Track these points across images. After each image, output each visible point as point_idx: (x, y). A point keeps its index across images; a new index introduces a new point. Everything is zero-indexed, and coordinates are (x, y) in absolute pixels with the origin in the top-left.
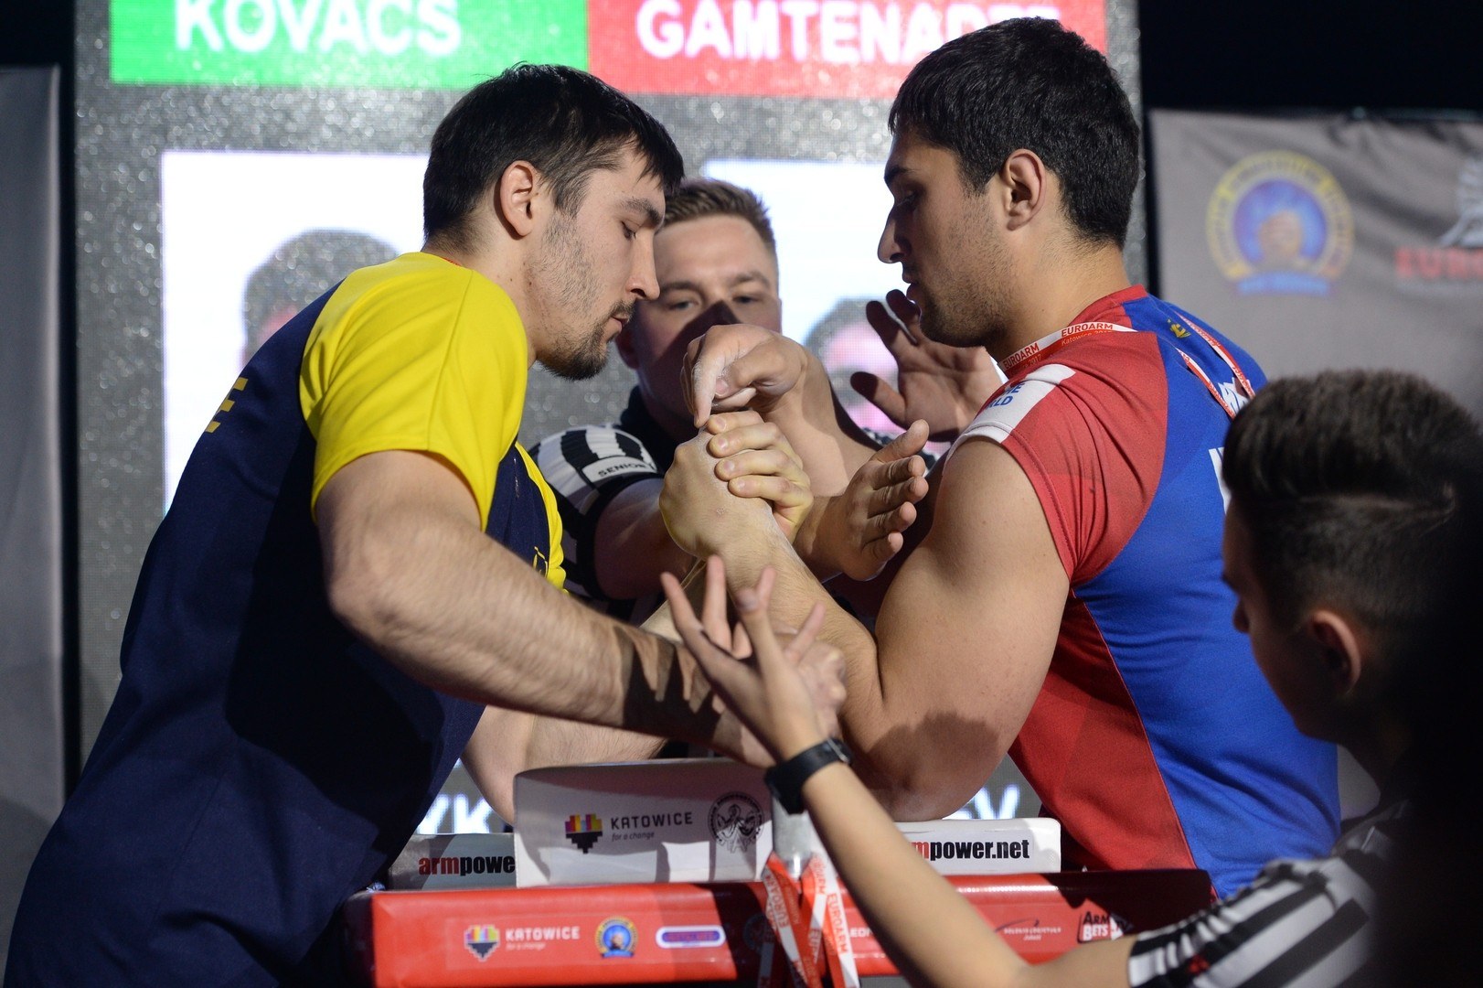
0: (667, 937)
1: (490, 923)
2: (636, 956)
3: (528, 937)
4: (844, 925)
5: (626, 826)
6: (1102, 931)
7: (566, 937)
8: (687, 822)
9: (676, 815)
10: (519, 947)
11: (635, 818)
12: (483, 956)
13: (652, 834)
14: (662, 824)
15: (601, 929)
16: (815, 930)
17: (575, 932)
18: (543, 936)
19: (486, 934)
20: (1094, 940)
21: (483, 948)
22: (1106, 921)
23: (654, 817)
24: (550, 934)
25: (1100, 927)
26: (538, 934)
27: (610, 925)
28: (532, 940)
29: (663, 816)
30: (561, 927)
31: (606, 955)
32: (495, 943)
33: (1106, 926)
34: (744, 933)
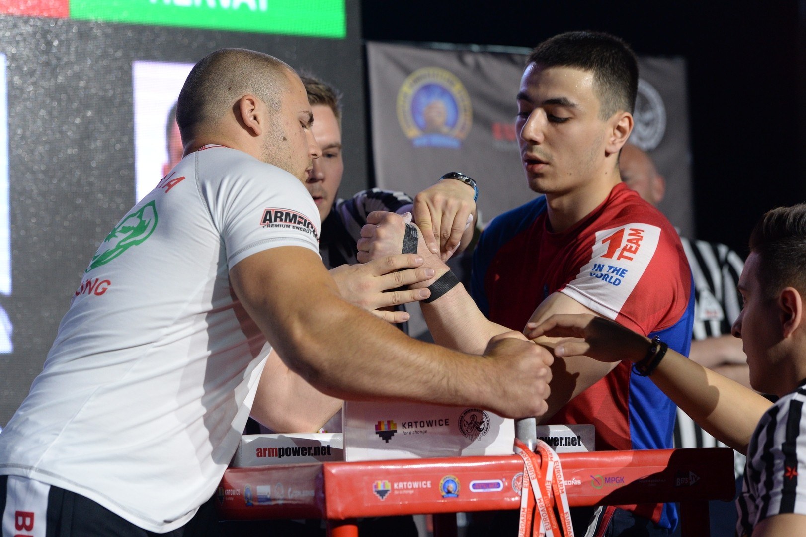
0: (474, 486)
1: (385, 479)
2: (459, 497)
3: (405, 487)
4: (562, 478)
5: (410, 427)
6: (685, 481)
7: (424, 487)
8: (446, 425)
9: (439, 421)
10: (401, 492)
11: (416, 422)
12: (382, 498)
13: (426, 431)
14: (432, 426)
15: (442, 482)
16: (548, 481)
17: (429, 484)
18: (413, 487)
19: (384, 486)
21: (382, 493)
23: (427, 422)
24: (416, 485)
25: (684, 479)
26: (410, 485)
27: (446, 480)
28: (407, 489)
29: (432, 421)
30: (422, 481)
31: (445, 496)
32: (389, 490)
33: (687, 478)
34: (512, 484)
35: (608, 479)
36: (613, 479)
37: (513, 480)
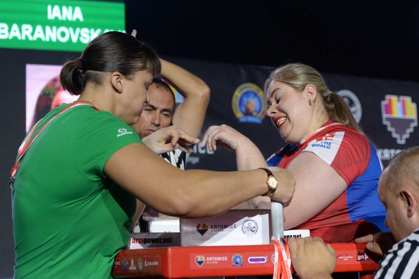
0: (251, 260)
1: (202, 255)
2: (243, 266)
5: (215, 228)
6: (363, 257)
8: (235, 228)
9: (231, 225)
10: (210, 263)
11: (219, 226)
12: (200, 265)
14: (227, 228)
15: (233, 257)
17: (226, 259)
18: (217, 260)
19: (201, 258)
20: (361, 260)
21: (200, 263)
22: (364, 254)
23: (224, 225)
25: (362, 256)
27: (236, 256)
28: (214, 261)
29: (227, 225)
30: (222, 257)
31: (235, 265)
32: (204, 261)
33: (364, 256)
37: (272, 257)
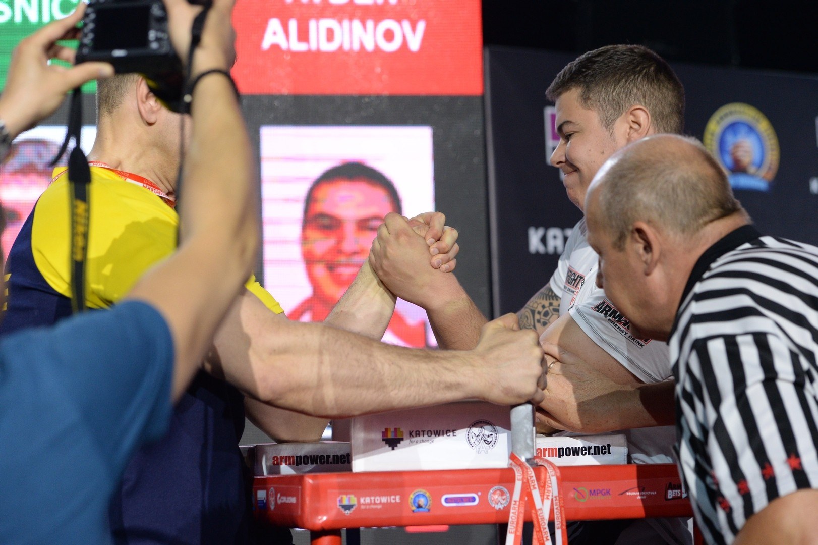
0: (447, 500)
1: (351, 493)
2: (431, 510)
3: (373, 501)
5: (418, 435)
6: (678, 493)
7: (393, 501)
8: (454, 435)
10: (368, 507)
11: (423, 431)
12: (348, 512)
13: (432, 440)
14: (439, 435)
15: (412, 496)
17: (398, 499)
18: (381, 501)
19: (349, 500)
20: (674, 498)
21: (348, 507)
22: (679, 487)
23: (434, 431)
24: (384, 499)
25: (676, 491)
26: (378, 500)
27: (416, 494)
28: (375, 503)
30: (390, 496)
31: (415, 511)
32: (354, 505)
33: (679, 491)
34: (489, 498)
35: (592, 491)
36: (599, 492)
37: (489, 494)
